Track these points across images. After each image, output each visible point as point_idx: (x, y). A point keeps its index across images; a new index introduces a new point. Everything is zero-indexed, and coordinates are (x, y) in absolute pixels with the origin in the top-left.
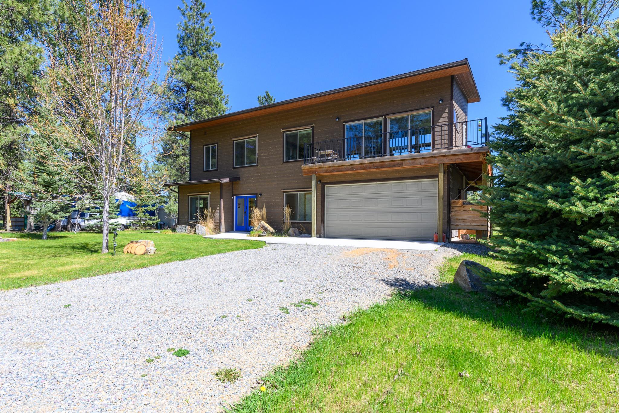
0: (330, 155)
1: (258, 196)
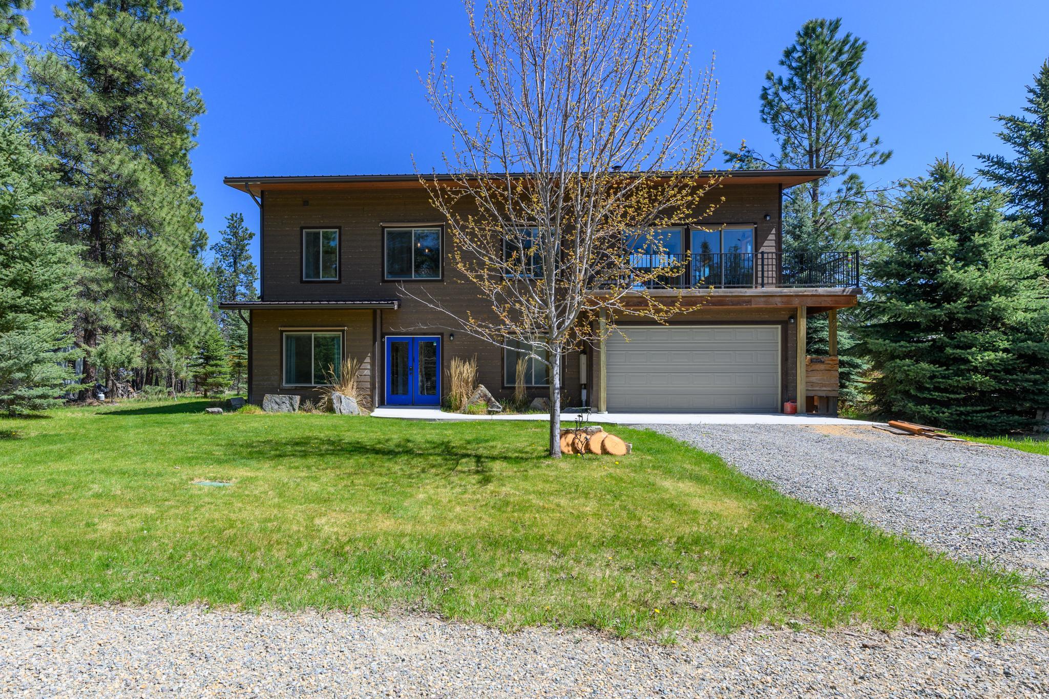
1: (446, 338)
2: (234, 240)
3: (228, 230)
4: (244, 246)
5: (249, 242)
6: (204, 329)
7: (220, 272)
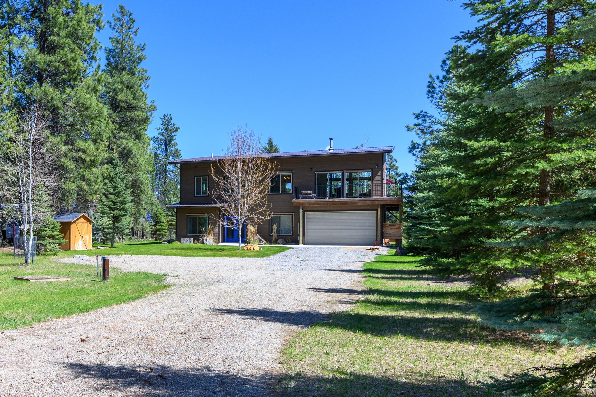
0: (310, 194)
2: (165, 133)
3: (162, 127)
4: (172, 137)
5: (175, 134)
6: (156, 209)
7: (156, 156)
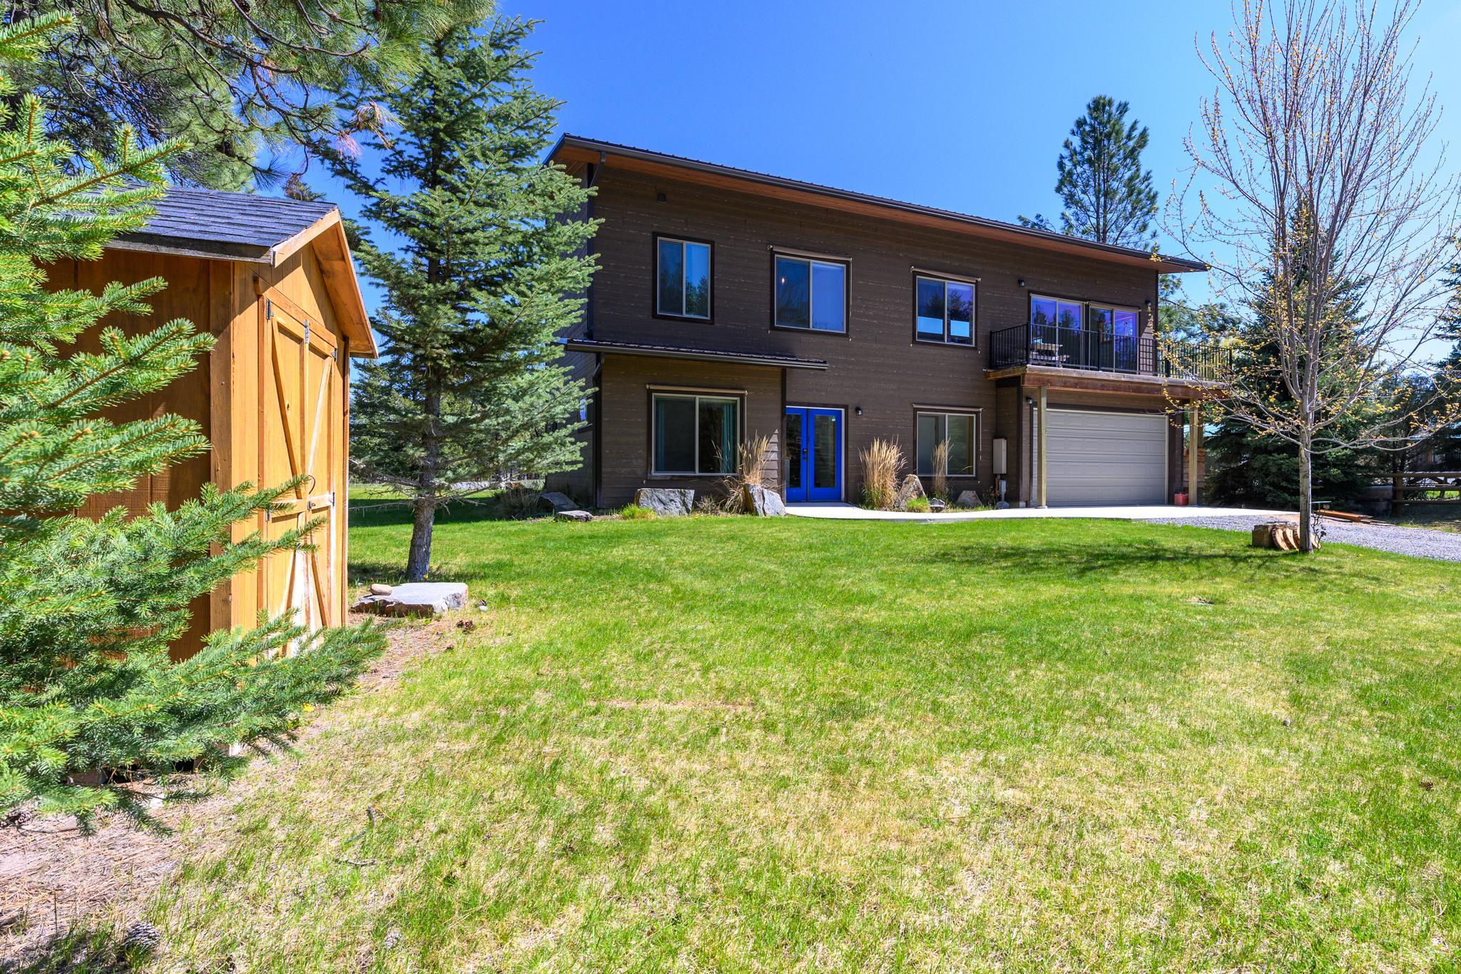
1: (851, 411)
